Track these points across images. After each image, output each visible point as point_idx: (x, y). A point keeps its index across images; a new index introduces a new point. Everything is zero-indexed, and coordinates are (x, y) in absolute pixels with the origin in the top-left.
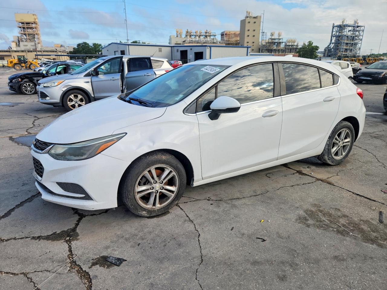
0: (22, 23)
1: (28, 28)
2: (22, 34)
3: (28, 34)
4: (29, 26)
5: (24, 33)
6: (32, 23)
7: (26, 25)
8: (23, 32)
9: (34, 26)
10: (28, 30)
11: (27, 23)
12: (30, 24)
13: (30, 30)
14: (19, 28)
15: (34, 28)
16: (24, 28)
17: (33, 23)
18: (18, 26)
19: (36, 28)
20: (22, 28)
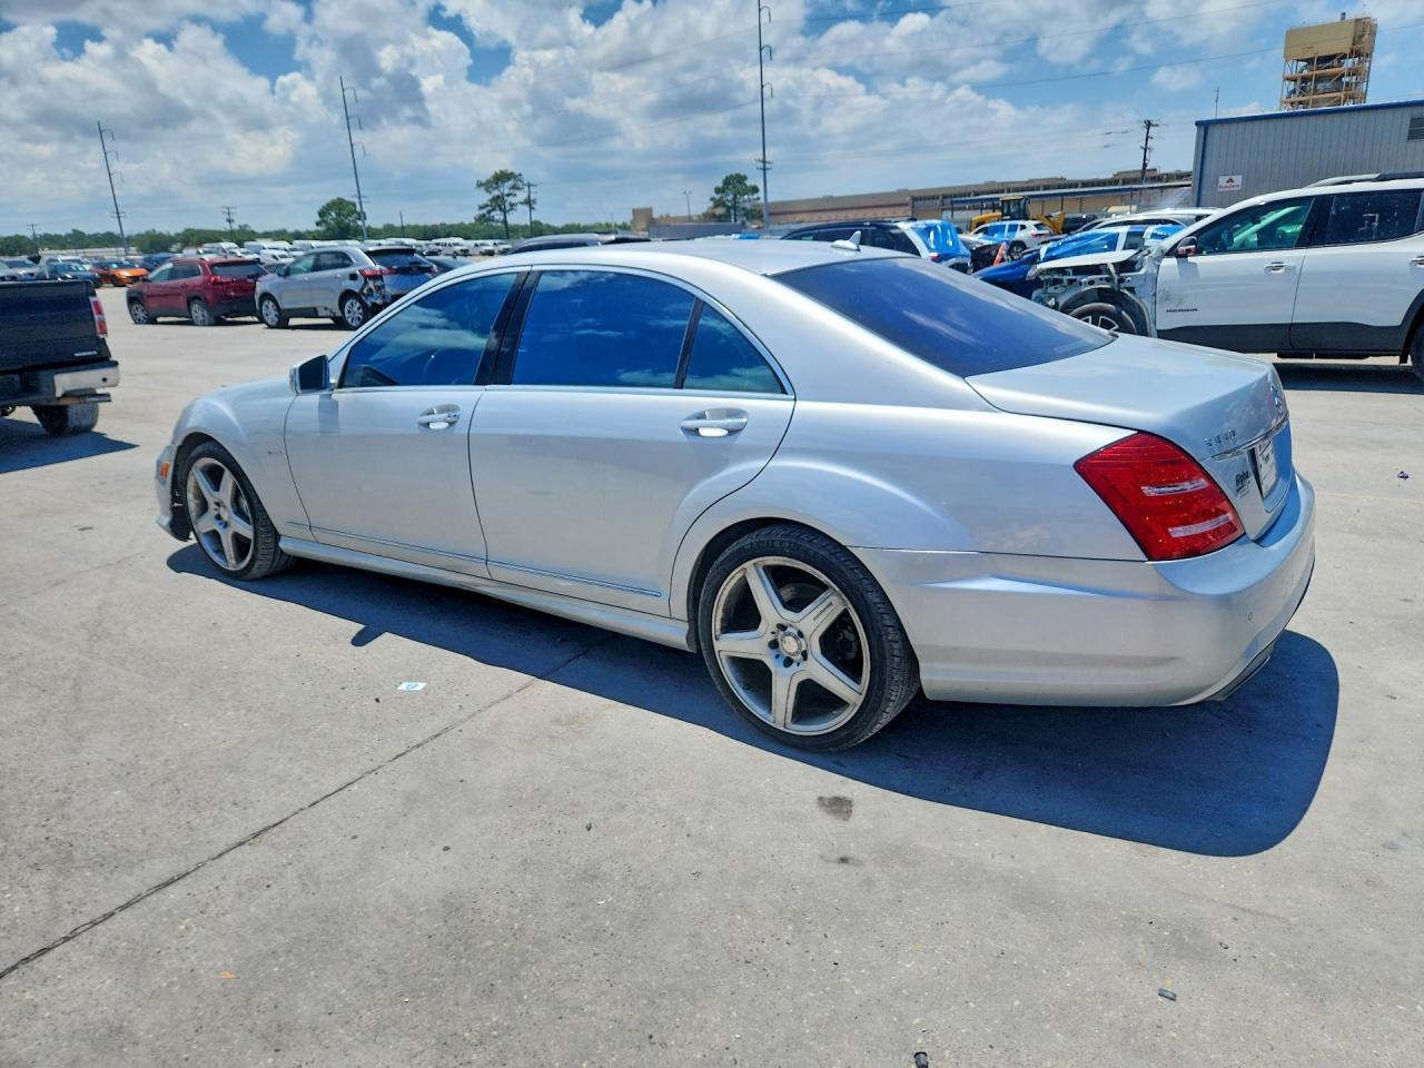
0: (1309, 61)
1: (1319, 79)
2: (1292, 103)
3: (1314, 100)
4: (1328, 67)
5: (1301, 98)
6: (1344, 57)
7: (1318, 69)
8: (1294, 98)
9: (1349, 63)
10: (1320, 86)
11: (1325, 60)
12: (1335, 62)
13: (1328, 85)
14: (1287, 82)
15: (1343, 75)
16: (1305, 80)
17: (1348, 52)
18: (1288, 74)
19: (1353, 72)
20: (1299, 82)
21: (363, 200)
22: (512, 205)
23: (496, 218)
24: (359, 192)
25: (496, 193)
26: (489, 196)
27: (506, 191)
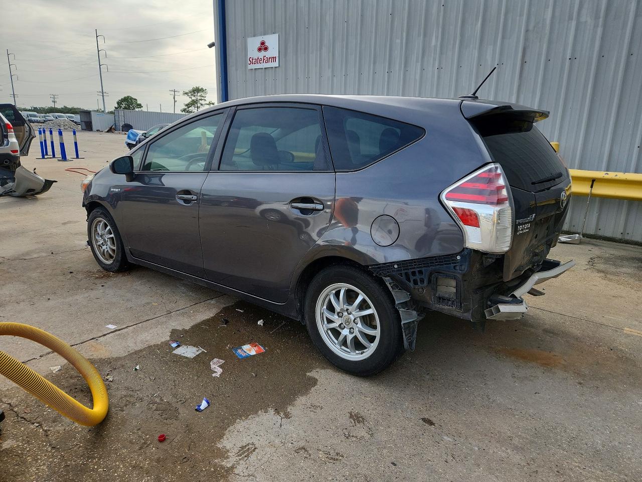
21: (104, 94)
22: (202, 105)
23: (193, 110)
24: (102, 90)
25: (193, 98)
26: (191, 100)
27: (199, 98)
